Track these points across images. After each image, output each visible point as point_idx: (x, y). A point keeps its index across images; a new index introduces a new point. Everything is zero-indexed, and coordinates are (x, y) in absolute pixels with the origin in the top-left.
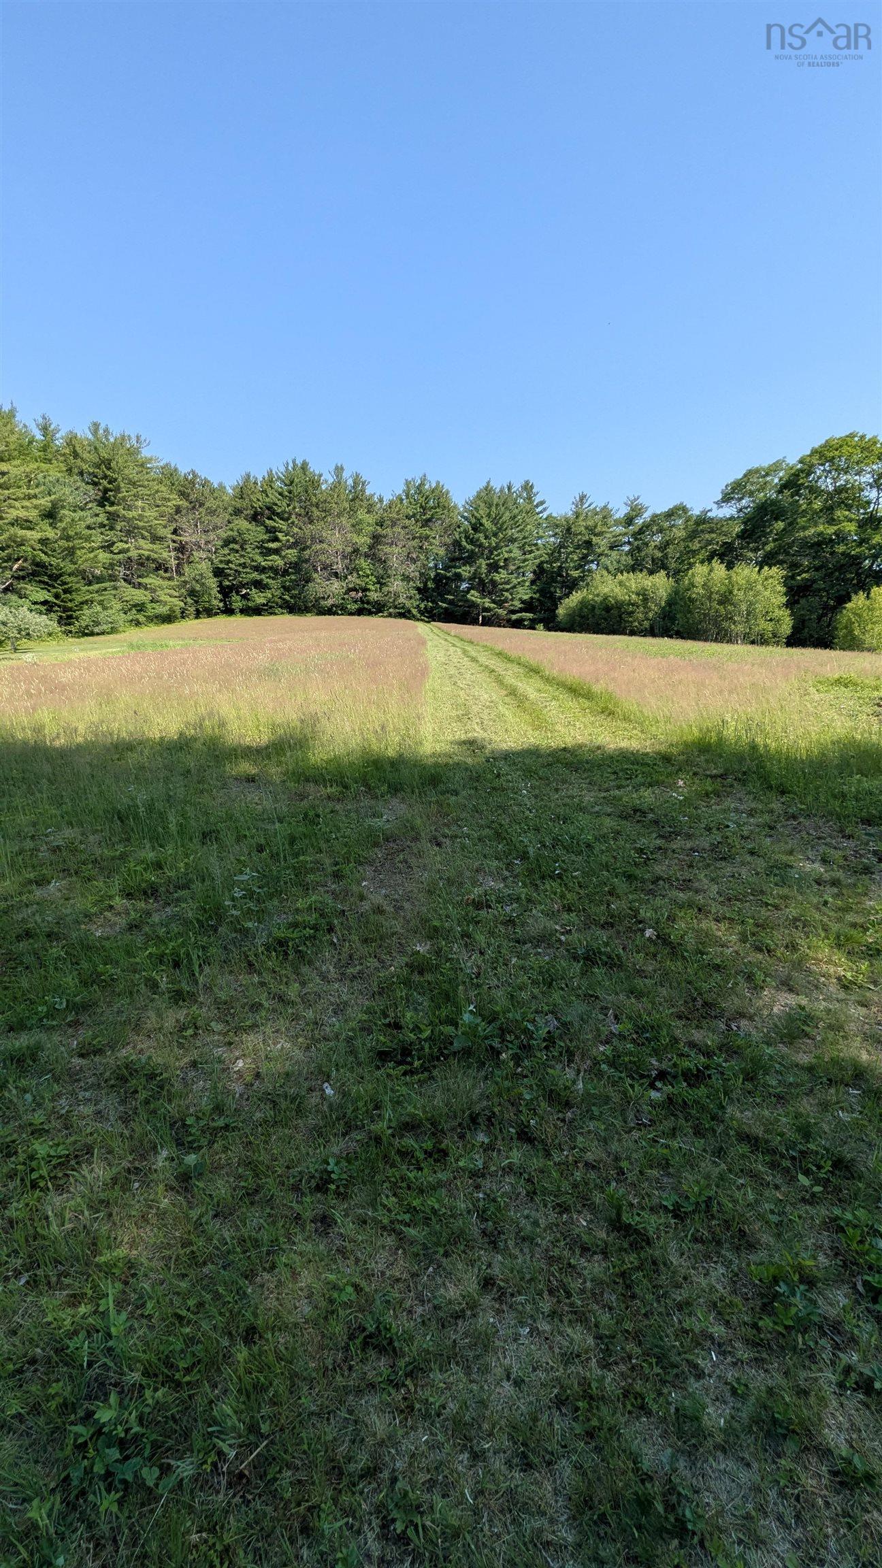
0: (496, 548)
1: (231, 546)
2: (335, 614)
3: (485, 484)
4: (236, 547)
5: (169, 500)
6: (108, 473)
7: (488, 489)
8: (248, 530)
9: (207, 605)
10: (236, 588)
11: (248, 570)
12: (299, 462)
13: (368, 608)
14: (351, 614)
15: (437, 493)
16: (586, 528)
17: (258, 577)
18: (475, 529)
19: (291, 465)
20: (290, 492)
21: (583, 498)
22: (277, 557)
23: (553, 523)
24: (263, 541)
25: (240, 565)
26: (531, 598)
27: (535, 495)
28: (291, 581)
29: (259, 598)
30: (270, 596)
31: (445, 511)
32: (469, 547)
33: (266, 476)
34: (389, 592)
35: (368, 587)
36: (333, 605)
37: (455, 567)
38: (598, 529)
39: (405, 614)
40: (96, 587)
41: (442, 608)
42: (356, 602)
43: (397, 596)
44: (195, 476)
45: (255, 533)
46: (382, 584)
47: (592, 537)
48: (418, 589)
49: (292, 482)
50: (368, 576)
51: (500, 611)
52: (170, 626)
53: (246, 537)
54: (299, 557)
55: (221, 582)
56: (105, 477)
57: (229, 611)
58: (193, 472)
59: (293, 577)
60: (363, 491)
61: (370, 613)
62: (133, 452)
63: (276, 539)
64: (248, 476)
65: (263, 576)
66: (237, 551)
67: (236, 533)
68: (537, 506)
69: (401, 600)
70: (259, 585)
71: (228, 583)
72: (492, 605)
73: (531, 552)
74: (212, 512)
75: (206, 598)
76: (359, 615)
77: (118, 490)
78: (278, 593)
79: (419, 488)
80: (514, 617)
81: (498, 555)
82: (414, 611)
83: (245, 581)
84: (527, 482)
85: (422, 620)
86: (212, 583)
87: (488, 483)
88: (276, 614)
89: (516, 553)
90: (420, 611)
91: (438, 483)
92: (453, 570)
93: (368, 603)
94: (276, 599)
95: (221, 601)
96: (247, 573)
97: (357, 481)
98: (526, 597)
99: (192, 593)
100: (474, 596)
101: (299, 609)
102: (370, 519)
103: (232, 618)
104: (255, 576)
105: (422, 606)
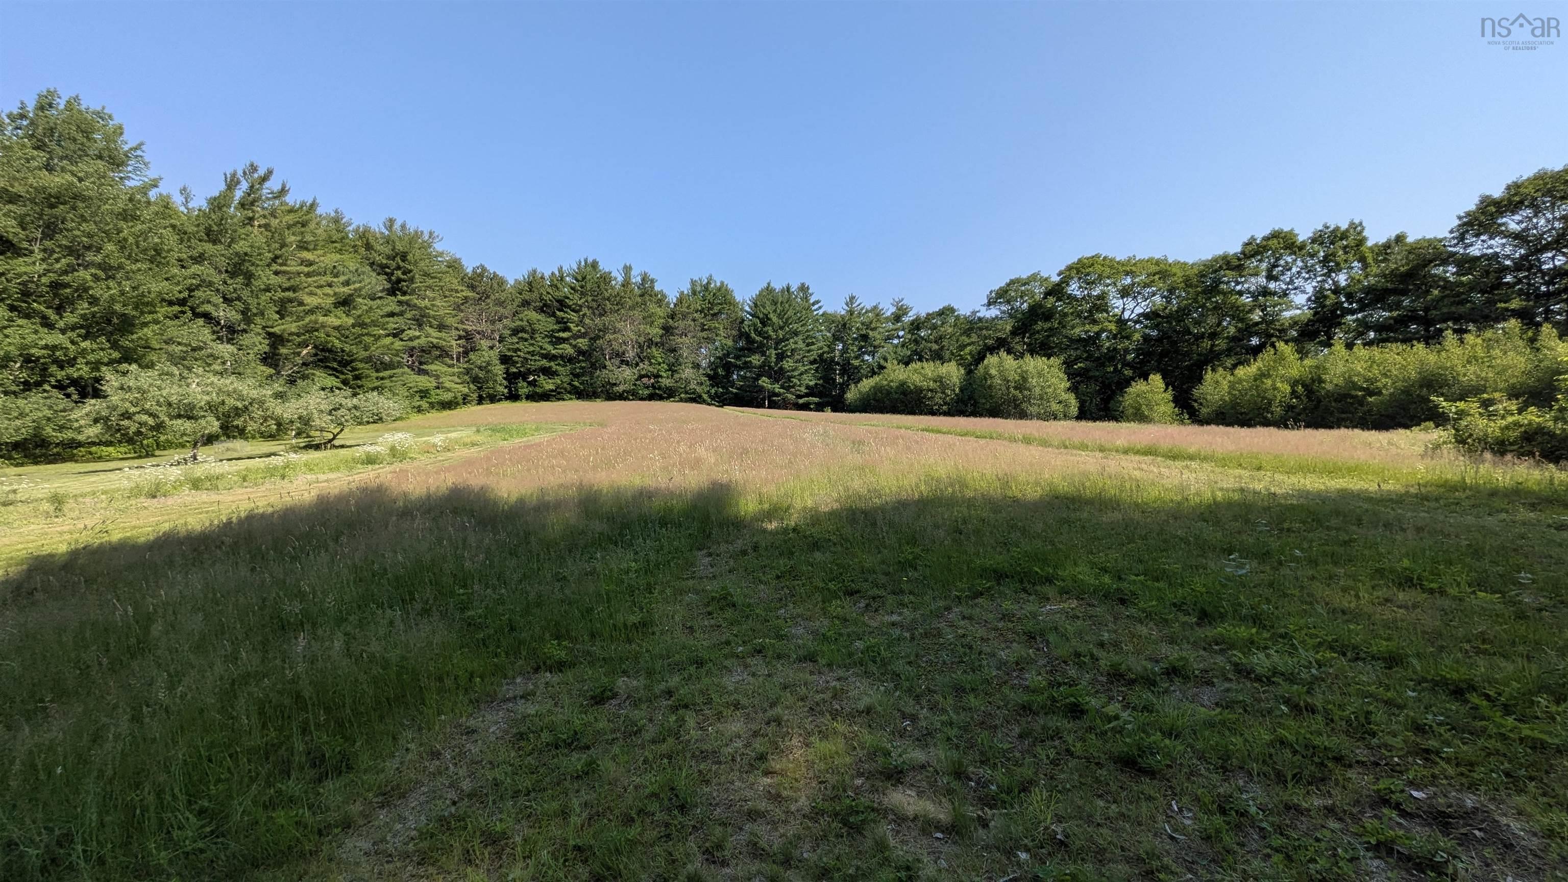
0: (782, 340)
1: (520, 335)
2: (626, 399)
3: (766, 285)
4: (525, 336)
5: (457, 291)
6: (402, 264)
7: (769, 290)
8: (539, 320)
9: (491, 391)
10: (524, 376)
11: (537, 358)
12: (590, 260)
13: (659, 394)
14: (642, 399)
15: (723, 289)
16: (863, 324)
17: (548, 364)
18: (764, 324)
19: (583, 263)
20: (582, 287)
21: (852, 298)
22: (567, 346)
23: (828, 319)
24: (553, 331)
25: (529, 353)
26: (816, 384)
27: (811, 295)
28: (582, 368)
29: (548, 384)
30: (559, 382)
31: (732, 307)
32: (758, 338)
33: (557, 273)
34: (680, 378)
35: (661, 373)
36: (624, 391)
37: (745, 356)
38: (873, 325)
39: (696, 399)
40: (386, 373)
41: (732, 392)
42: (647, 387)
43: (688, 382)
44: (484, 269)
45: (545, 323)
46: (673, 371)
47: (868, 331)
48: (708, 376)
49: (584, 278)
50: (659, 364)
51: (790, 396)
52: (452, 412)
53: (537, 327)
54: (590, 346)
55: (508, 369)
56: (398, 268)
57: (513, 397)
58: (482, 267)
59: (583, 365)
60: (652, 288)
61: (661, 398)
62: (425, 246)
63: (567, 329)
64: (535, 271)
65: (552, 364)
66: (526, 340)
67: (525, 323)
68: (813, 304)
69: (692, 386)
70: (547, 372)
71: (515, 370)
72: (782, 391)
73: (813, 344)
74: (501, 303)
75: (491, 384)
76: (650, 400)
77: (412, 280)
78: (567, 379)
79: (706, 288)
80: (801, 401)
81: (785, 346)
82: (705, 396)
83: (533, 368)
84: (803, 285)
85: (714, 405)
86: (499, 370)
87: (769, 284)
88: (564, 400)
89: (801, 345)
90: (710, 396)
91: (722, 283)
92: (743, 359)
93: (660, 388)
94: (565, 385)
95: (506, 387)
96: (535, 360)
97: (645, 278)
98: (812, 383)
99: (475, 380)
100: (764, 382)
101: (587, 395)
102: (660, 312)
103: (518, 405)
104: (545, 363)
105: (713, 391)
